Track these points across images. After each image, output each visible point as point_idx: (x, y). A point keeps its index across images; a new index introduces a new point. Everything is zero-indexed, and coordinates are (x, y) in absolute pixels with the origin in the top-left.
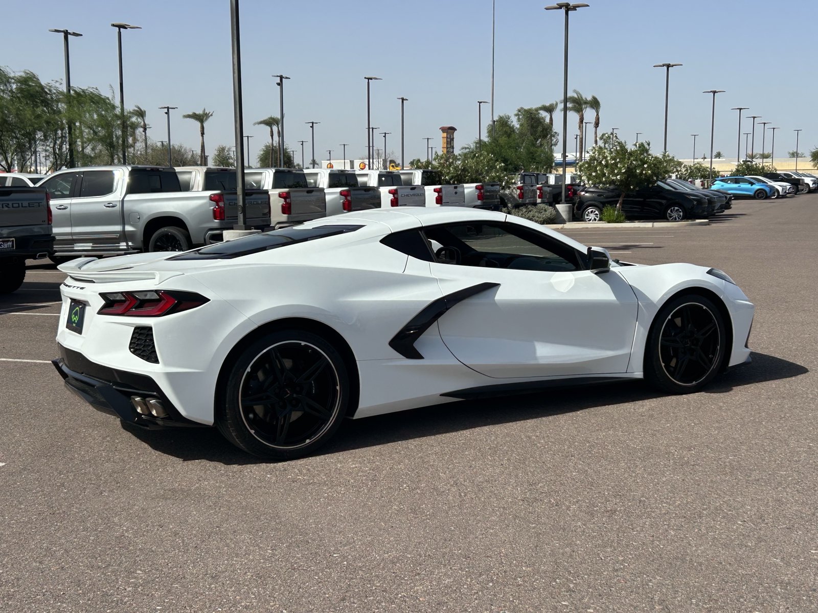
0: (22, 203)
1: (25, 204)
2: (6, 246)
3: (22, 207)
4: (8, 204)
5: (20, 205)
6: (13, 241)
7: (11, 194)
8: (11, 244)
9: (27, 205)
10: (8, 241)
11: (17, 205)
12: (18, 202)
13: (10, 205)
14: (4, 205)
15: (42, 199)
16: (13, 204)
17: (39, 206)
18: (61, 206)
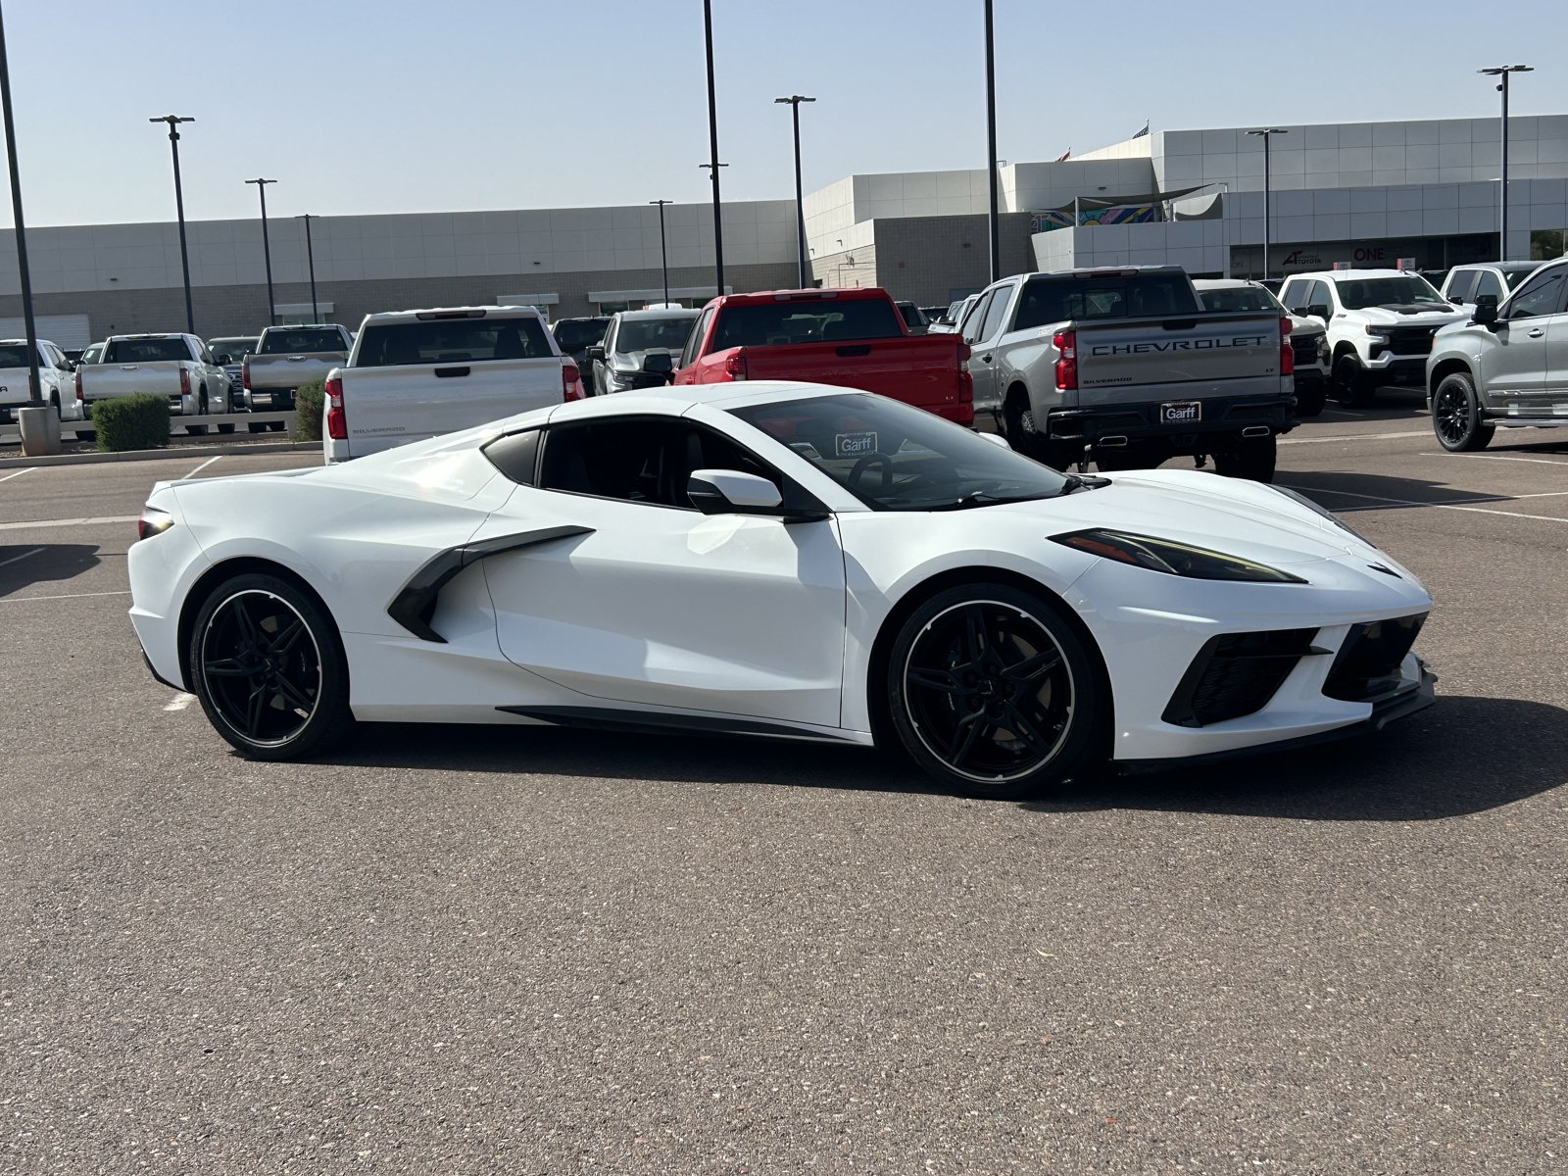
0: (1218, 341)
1: (1226, 341)
2: (1182, 414)
3: (1218, 346)
4: (1187, 343)
5: (1214, 344)
6: (1196, 406)
7: (1195, 326)
8: (1193, 411)
9: (1231, 343)
10: (1186, 407)
11: (1207, 344)
13: (1192, 345)
14: (1178, 345)
15: (1269, 331)
16: (1197, 343)
17: (1259, 343)
18: (1535, 330)
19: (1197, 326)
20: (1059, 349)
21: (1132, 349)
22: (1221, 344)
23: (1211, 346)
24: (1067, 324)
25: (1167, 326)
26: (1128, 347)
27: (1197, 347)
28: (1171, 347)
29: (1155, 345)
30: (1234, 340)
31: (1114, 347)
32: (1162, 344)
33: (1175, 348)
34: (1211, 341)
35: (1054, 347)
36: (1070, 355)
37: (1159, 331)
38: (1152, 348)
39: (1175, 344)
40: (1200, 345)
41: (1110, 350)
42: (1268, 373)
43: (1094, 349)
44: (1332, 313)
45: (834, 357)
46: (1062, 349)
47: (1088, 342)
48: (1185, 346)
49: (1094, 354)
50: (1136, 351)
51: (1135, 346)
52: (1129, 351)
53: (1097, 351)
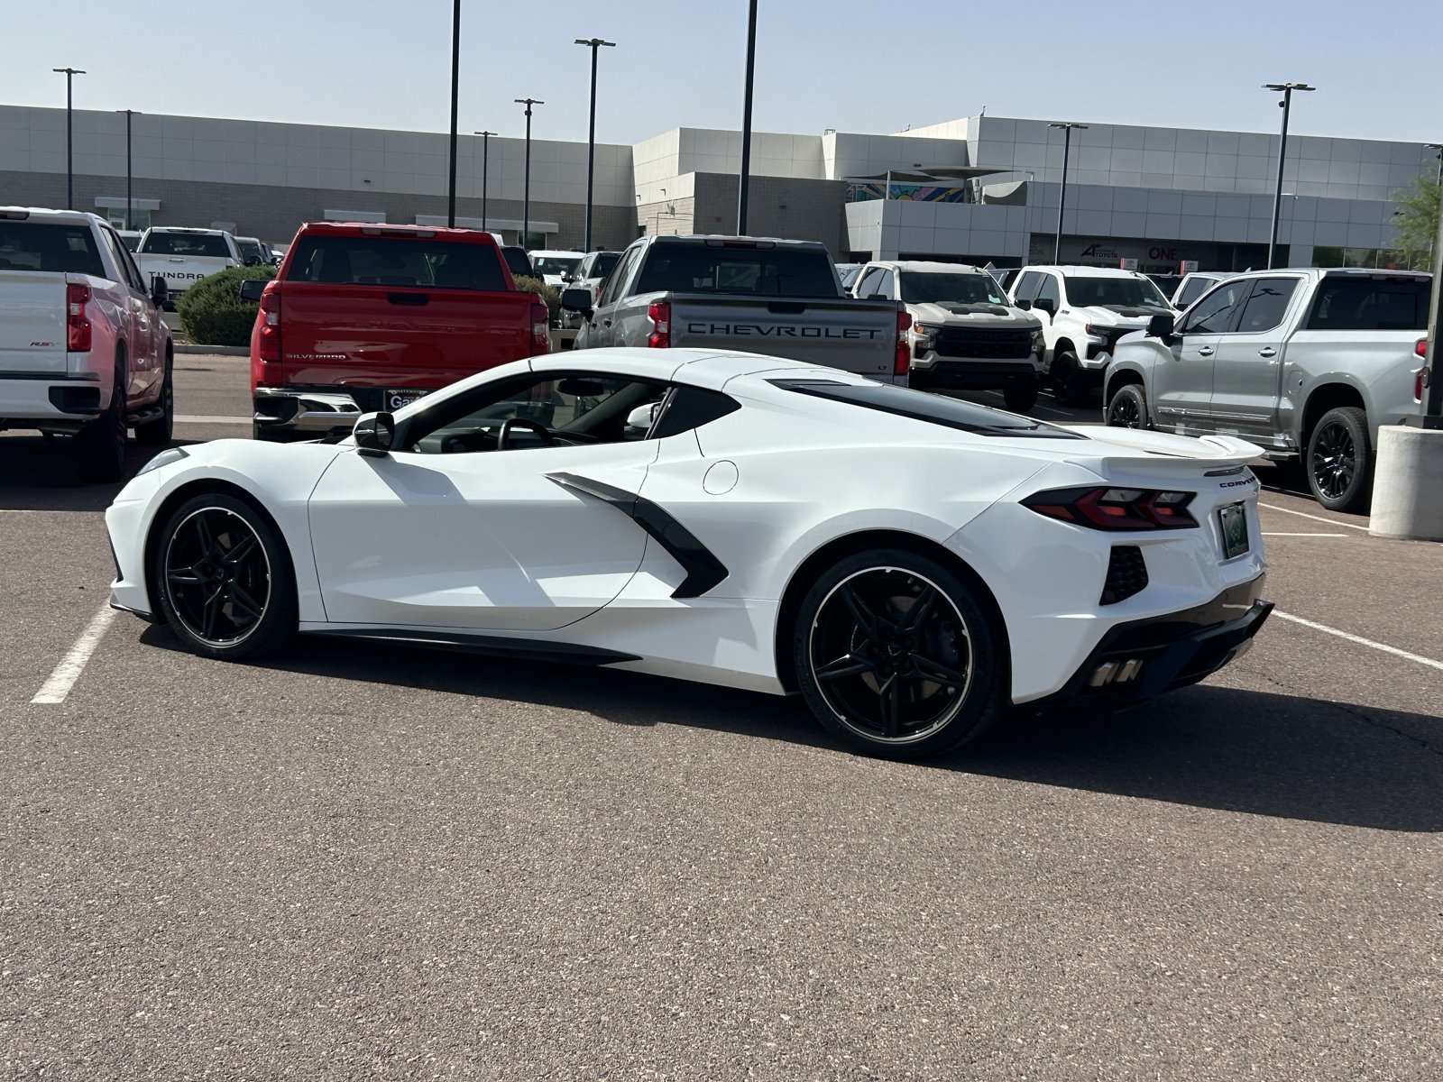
0: (827, 330)
1: (836, 331)
3: (827, 335)
4: (793, 329)
5: (823, 333)
7: (803, 311)
9: (842, 334)
11: (815, 333)
12: (818, 326)
13: (798, 332)
14: (782, 331)
15: (885, 324)
16: (803, 329)
17: (872, 337)
18: (1207, 348)
19: (807, 312)
20: (653, 322)
21: (732, 330)
22: (830, 334)
23: (819, 335)
24: (663, 295)
25: (773, 308)
26: (728, 327)
27: (803, 334)
28: (774, 332)
29: (758, 328)
30: (845, 331)
31: (712, 326)
32: (765, 328)
33: (779, 334)
34: (819, 330)
35: (649, 318)
36: (663, 329)
37: (763, 312)
38: (754, 331)
39: (779, 329)
40: (807, 332)
41: (708, 329)
42: (880, 371)
43: (690, 325)
44: (1058, 308)
45: (384, 303)
46: (656, 322)
47: (684, 317)
48: (791, 332)
49: (690, 330)
50: (735, 332)
51: (736, 327)
52: (728, 332)
53: (693, 328)
